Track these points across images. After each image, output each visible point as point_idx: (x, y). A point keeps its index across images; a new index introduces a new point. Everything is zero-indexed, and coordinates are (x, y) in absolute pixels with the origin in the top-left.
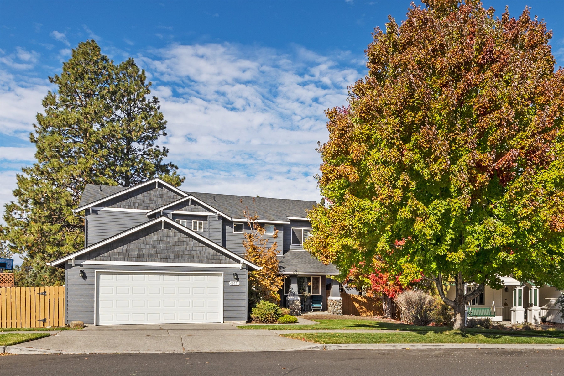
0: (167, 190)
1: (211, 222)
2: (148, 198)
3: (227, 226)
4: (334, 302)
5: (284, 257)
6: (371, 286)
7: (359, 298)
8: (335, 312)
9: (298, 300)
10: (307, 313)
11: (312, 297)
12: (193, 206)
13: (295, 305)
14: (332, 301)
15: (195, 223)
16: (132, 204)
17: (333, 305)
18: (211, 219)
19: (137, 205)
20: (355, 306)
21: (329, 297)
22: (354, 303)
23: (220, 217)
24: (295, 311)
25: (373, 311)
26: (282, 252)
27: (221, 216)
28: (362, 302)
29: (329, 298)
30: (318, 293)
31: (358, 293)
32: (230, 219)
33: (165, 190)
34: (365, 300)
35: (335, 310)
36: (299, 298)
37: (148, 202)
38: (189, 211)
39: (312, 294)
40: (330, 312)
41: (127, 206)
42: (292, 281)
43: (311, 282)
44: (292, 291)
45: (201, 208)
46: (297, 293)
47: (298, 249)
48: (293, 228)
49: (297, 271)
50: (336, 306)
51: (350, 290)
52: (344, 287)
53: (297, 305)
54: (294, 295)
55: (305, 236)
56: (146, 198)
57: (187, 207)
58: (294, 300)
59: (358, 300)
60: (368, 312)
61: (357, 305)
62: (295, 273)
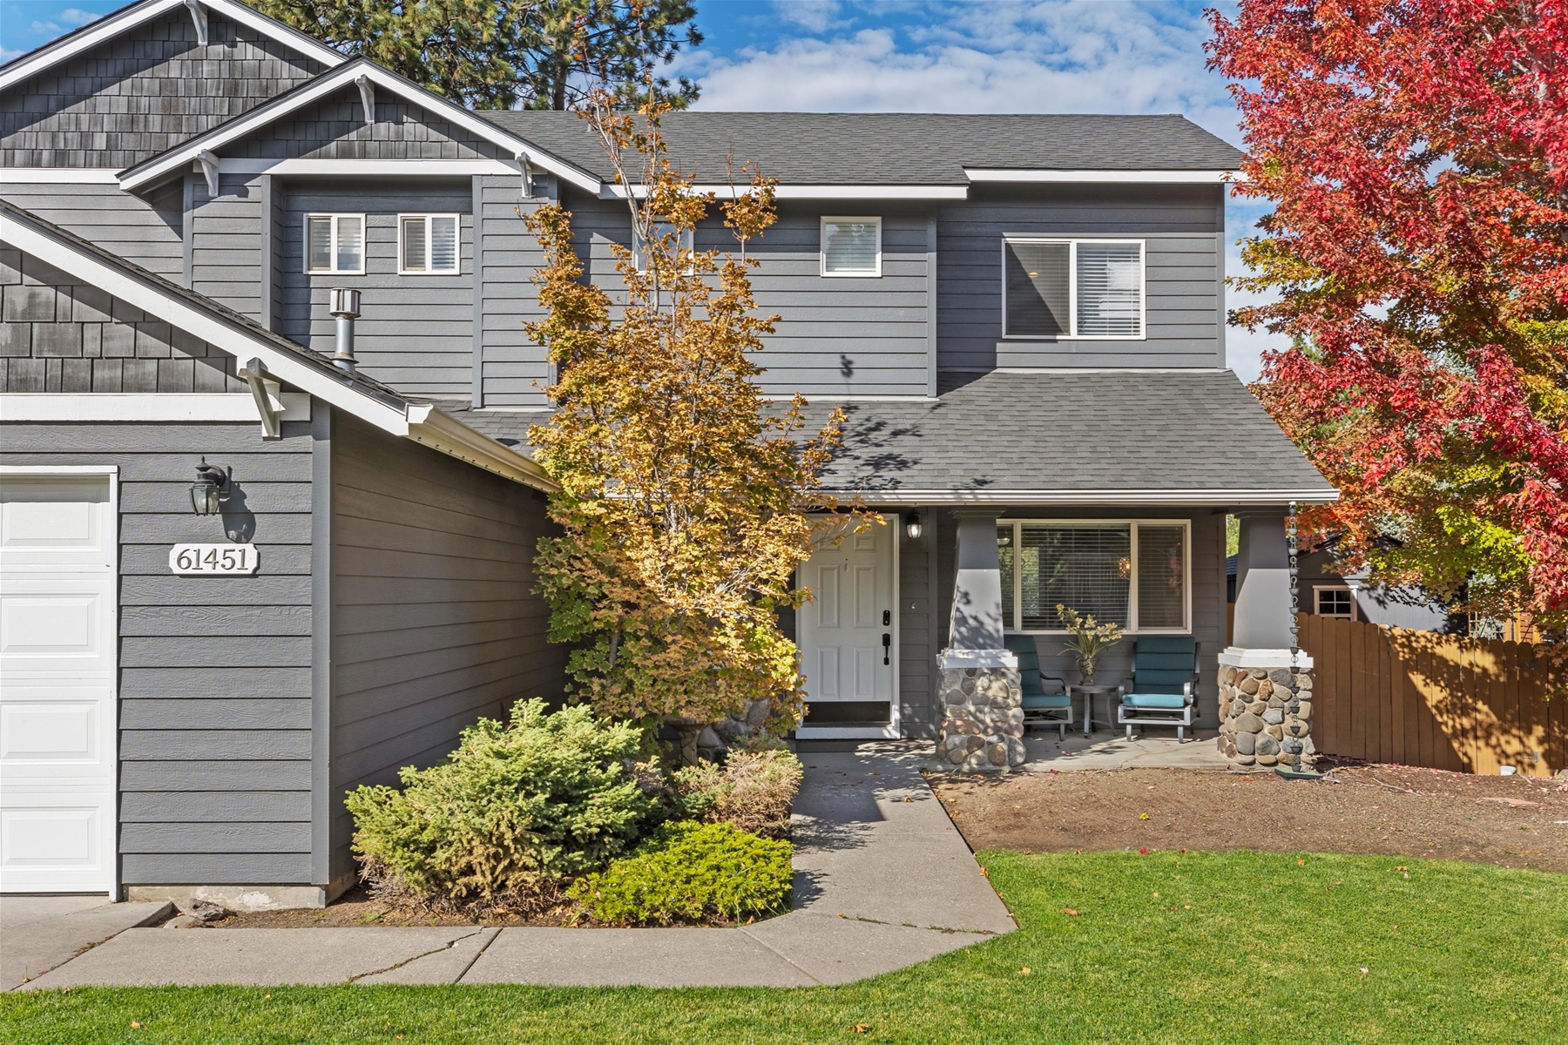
0: (260, 53)
1: (489, 211)
2: (157, 102)
3: (596, 238)
4: (1255, 683)
5: (939, 405)
6: (1523, 577)
7: (1450, 651)
8: (1265, 749)
9: (997, 672)
10: (1071, 751)
11: (1135, 646)
12: (385, 129)
13: (984, 701)
14: (1239, 675)
15: (415, 231)
16: (74, 139)
17: (1251, 708)
18: (489, 196)
19: (100, 142)
20: (1421, 699)
21: (1228, 651)
22: (1417, 679)
23: (541, 181)
24: (981, 745)
25: (1539, 731)
26: (930, 376)
27: (550, 176)
28: (1468, 671)
29: (1227, 657)
30: (1179, 622)
31: (1439, 618)
32: (593, 186)
33: (249, 53)
34: (1485, 660)
35: (1260, 740)
36: (1010, 661)
37: (155, 123)
38: (364, 155)
39: (1133, 628)
40: (1231, 753)
41: (46, 155)
42: (963, 552)
43: (1127, 554)
44: (967, 611)
45: (434, 135)
46: (996, 627)
47: (1045, 360)
48: (1013, 239)
49: (981, 483)
50: (1272, 715)
51: (1391, 605)
52: (1354, 588)
53: (994, 704)
54: (976, 638)
55: (1094, 286)
56: (144, 101)
57: (353, 135)
58: (972, 673)
59: (1443, 661)
60: (1505, 732)
61: (1434, 694)
62: (968, 498)
